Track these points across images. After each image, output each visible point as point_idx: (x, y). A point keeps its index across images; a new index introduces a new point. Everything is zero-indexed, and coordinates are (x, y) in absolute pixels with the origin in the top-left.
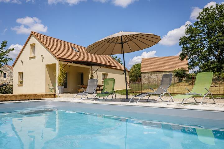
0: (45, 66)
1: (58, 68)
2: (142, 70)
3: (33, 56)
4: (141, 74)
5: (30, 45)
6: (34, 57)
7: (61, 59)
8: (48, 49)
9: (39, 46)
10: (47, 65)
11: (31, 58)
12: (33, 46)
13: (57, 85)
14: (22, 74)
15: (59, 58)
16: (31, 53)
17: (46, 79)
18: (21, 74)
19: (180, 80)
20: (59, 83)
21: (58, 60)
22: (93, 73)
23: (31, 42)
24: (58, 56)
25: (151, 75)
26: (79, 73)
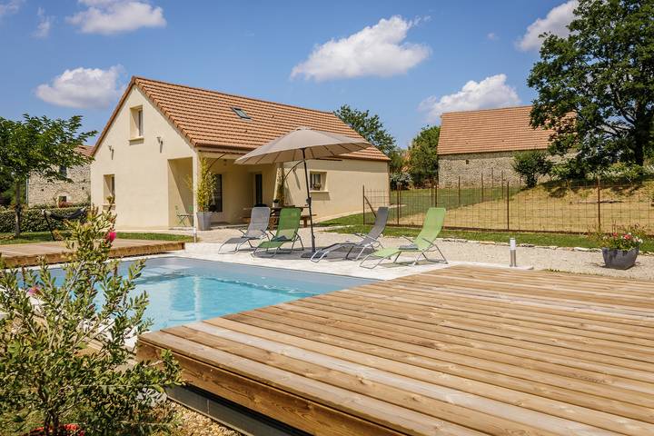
0: (166, 163)
1: (197, 168)
2: (441, 150)
3: (138, 137)
4: (438, 159)
5: (129, 111)
6: (141, 141)
7: (201, 147)
8: (172, 122)
9: (150, 112)
10: (170, 161)
11: (133, 142)
12: (138, 112)
13: (196, 209)
14: (113, 179)
15: (198, 145)
16: (132, 130)
17: (170, 193)
18: (110, 180)
19: (531, 184)
20: (200, 204)
21: (197, 149)
22: (286, 173)
23: (133, 102)
24: (195, 141)
25: (467, 162)
26: (251, 174)
